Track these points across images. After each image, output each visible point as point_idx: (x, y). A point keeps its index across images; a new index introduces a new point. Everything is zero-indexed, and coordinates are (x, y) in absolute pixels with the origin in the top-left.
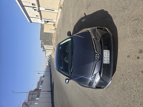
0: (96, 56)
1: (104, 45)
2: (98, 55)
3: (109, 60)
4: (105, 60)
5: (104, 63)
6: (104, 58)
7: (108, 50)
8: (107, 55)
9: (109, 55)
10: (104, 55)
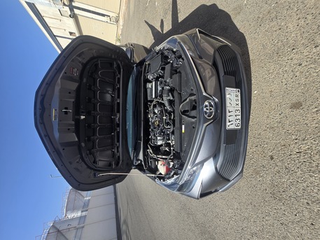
0: (206, 106)
1: (225, 73)
2: (211, 106)
3: (240, 117)
4: (231, 119)
5: (228, 128)
6: (228, 114)
7: (236, 88)
8: (234, 103)
9: (240, 102)
10: (228, 104)
